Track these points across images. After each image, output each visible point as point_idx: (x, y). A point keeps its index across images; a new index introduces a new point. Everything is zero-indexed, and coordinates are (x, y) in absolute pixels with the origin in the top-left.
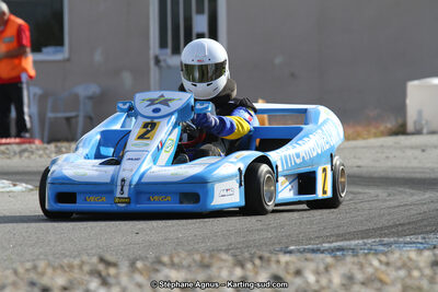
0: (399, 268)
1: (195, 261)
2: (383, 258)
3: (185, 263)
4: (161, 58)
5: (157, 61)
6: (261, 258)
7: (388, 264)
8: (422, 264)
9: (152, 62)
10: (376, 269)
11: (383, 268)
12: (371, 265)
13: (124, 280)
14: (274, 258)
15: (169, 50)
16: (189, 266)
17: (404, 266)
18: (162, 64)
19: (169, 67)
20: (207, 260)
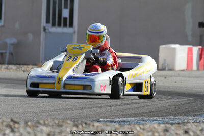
0: (149, 132)
1: (55, 123)
2: (142, 127)
3: (51, 124)
4: (47, 28)
5: (45, 29)
6: (86, 123)
7: (144, 129)
8: (159, 131)
9: (42, 30)
10: (138, 132)
11: (142, 131)
12: (136, 129)
13: (22, 130)
14: (92, 124)
15: (50, 25)
16: (53, 125)
17: (151, 131)
18: (47, 31)
19: (50, 32)
20: (61, 123)
